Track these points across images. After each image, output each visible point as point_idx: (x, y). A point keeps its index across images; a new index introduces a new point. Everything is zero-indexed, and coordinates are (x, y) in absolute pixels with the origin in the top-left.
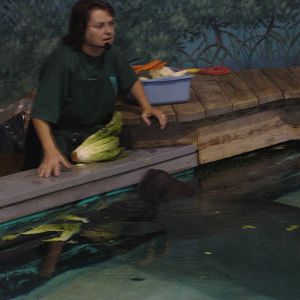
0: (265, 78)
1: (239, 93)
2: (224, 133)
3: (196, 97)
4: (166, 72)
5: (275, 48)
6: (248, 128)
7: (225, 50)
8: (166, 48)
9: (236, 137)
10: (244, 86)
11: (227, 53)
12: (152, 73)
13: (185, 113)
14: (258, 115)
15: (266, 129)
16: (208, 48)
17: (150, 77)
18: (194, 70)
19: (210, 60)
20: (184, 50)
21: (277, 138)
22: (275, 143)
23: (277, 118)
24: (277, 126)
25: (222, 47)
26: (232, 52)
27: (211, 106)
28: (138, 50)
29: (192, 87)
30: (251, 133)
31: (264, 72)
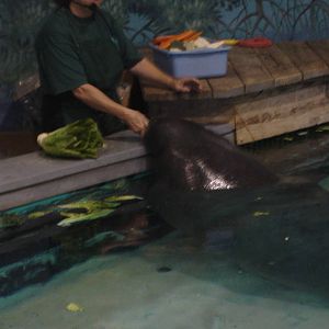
0: (310, 51)
1: (281, 67)
2: (265, 111)
3: (234, 71)
4: (201, 43)
5: (321, 18)
6: (290, 106)
7: (266, 19)
8: (201, 17)
9: (277, 116)
10: (286, 60)
11: (269, 23)
12: (185, 44)
13: (222, 88)
14: (302, 92)
15: (309, 107)
16: (248, 17)
17: (184, 49)
18: (232, 42)
19: (250, 31)
20: (222, 19)
21: (322, 117)
22: (320, 123)
23: (323, 96)
24: (322, 104)
25: (263, 17)
26: (274, 22)
27: (250, 81)
28: (171, 19)
29: (229, 60)
30: (293, 111)
31: (308, 45)
